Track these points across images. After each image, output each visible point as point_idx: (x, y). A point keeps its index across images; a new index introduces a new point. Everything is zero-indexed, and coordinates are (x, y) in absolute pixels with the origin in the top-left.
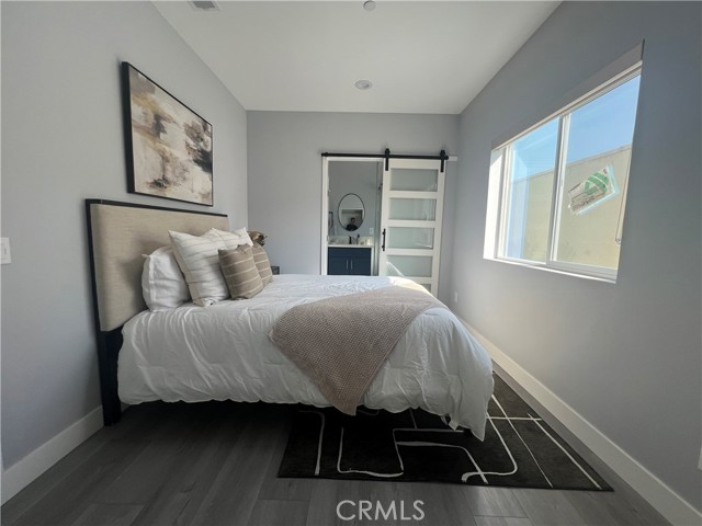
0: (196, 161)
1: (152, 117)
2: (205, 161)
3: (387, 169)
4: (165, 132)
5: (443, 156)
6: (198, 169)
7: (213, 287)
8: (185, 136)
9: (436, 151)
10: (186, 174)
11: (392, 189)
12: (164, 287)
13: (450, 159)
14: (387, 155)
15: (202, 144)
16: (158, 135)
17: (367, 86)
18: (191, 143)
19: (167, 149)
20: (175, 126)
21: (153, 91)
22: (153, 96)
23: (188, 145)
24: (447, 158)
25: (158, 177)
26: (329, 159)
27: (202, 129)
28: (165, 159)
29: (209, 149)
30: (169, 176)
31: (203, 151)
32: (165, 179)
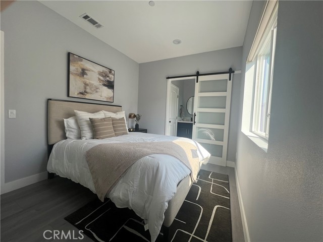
0: (104, 85)
1: (81, 70)
2: (110, 85)
3: (197, 82)
4: (87, 75)
5: (231, 71)
6: (106, 88)
7: (87, 133)
8: (98, 76)
9: (227, 69)
10: (98, 90)
11: (201, 92)
12: (71, 131)
13: (236, 72)
14: (198, 74)
15: (108, 78)
16: (83, 76)
17: (179, 42)
18: (102, 78)
19: (88, 81)
20: (92, 72)
21: (81, 61)
22: (82, 63)
23: (99, 79)
24: (233, 72)
25: (82, 90)
26: (170, 80)
27: (108, 72)
28: (86, 85)
29: (112, 80)
30: (88, 90)
31: (108, 81)
32: (85, 92)
